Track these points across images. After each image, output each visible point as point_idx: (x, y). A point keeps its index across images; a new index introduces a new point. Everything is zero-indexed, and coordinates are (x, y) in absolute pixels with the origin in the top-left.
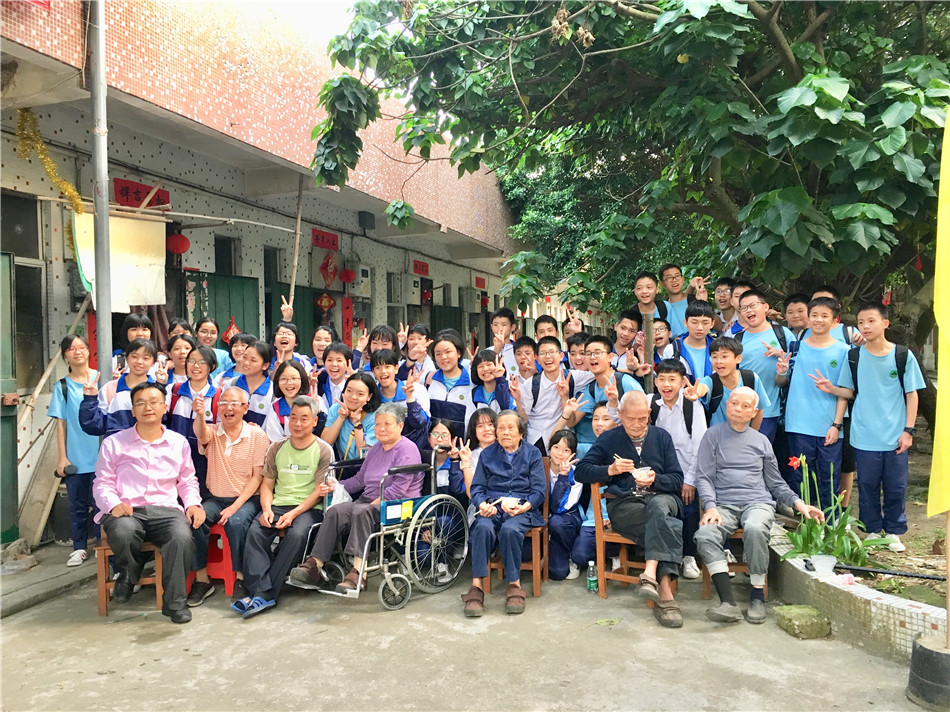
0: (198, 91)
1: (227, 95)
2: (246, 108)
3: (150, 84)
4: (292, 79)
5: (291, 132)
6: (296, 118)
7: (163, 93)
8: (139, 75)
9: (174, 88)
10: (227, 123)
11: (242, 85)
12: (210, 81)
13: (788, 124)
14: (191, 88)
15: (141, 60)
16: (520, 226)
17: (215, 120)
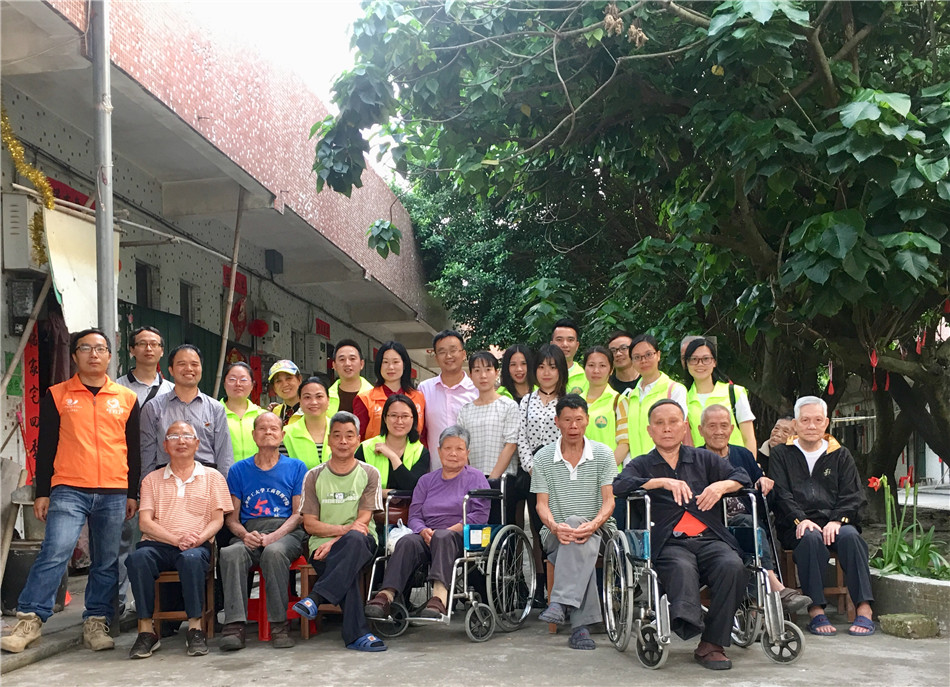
0: (173, 74)
1: (195, 83)
2: (210, 100)
3: (136, 59)
4: (246, 71)
5: (245, 135)
6: (249, 119)
7: (146, 72)
8: (128, 48)
9: (155, 68)
10: (196, 116)
11: (207, 72)
12: (182, 63)
13: (848, 141)
14: (167, 69)
15: (129, 30)
16: (442, 281)
17: (186, 111)
